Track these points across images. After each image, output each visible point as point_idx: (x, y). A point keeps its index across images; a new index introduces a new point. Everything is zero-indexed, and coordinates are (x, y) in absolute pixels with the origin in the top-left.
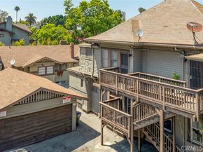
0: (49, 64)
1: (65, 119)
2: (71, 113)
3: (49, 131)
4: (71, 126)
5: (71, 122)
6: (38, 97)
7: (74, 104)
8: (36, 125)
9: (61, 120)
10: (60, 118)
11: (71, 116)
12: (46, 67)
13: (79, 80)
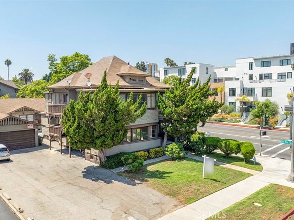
0: (29, 112)
1: (31, 138)
2: (35, 135)
3: (19, 145)
4: (35, 144)
5: (35, 141)
6: (10, 122)
7: (36, 130)
8: (9, 139)
9: (27, 139)
10: (26, 138)
11: (35, 137)
12: (26, 115)
13: (47, 119)
